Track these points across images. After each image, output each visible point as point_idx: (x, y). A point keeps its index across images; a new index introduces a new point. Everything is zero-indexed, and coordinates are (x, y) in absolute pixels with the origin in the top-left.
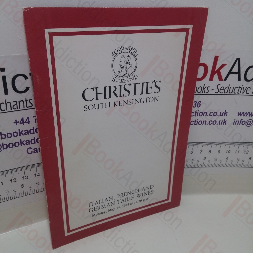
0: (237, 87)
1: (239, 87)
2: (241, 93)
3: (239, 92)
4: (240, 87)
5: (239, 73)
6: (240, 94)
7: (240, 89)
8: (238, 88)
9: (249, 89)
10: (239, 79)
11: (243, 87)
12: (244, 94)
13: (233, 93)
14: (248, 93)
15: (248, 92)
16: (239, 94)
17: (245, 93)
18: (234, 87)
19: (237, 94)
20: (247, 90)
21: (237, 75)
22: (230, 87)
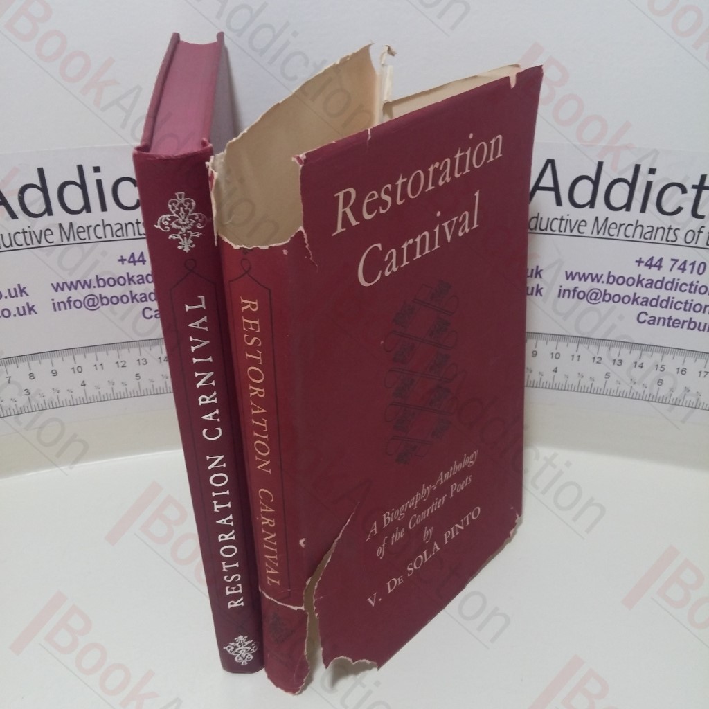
0: (557, 219)
1: (559, 218)
2: (568, 232)
3: (562, 229)
4: (562, 219)
5: (556, 189)
6: (564, 234)
7: (564, 222)
8: (559, 221)
9: (583, 223)
10: (559, 203)
11: (569, 218)
12: (573, 234)
13: (549, 231)
14: (583, 233)
15: (582, 229)
16: (562, 233)
17: (575, 232)
18: (549, 219)
19: (557, 232)
20: (579, 225)
21: (552, 194)
22: (542, 218)
